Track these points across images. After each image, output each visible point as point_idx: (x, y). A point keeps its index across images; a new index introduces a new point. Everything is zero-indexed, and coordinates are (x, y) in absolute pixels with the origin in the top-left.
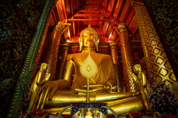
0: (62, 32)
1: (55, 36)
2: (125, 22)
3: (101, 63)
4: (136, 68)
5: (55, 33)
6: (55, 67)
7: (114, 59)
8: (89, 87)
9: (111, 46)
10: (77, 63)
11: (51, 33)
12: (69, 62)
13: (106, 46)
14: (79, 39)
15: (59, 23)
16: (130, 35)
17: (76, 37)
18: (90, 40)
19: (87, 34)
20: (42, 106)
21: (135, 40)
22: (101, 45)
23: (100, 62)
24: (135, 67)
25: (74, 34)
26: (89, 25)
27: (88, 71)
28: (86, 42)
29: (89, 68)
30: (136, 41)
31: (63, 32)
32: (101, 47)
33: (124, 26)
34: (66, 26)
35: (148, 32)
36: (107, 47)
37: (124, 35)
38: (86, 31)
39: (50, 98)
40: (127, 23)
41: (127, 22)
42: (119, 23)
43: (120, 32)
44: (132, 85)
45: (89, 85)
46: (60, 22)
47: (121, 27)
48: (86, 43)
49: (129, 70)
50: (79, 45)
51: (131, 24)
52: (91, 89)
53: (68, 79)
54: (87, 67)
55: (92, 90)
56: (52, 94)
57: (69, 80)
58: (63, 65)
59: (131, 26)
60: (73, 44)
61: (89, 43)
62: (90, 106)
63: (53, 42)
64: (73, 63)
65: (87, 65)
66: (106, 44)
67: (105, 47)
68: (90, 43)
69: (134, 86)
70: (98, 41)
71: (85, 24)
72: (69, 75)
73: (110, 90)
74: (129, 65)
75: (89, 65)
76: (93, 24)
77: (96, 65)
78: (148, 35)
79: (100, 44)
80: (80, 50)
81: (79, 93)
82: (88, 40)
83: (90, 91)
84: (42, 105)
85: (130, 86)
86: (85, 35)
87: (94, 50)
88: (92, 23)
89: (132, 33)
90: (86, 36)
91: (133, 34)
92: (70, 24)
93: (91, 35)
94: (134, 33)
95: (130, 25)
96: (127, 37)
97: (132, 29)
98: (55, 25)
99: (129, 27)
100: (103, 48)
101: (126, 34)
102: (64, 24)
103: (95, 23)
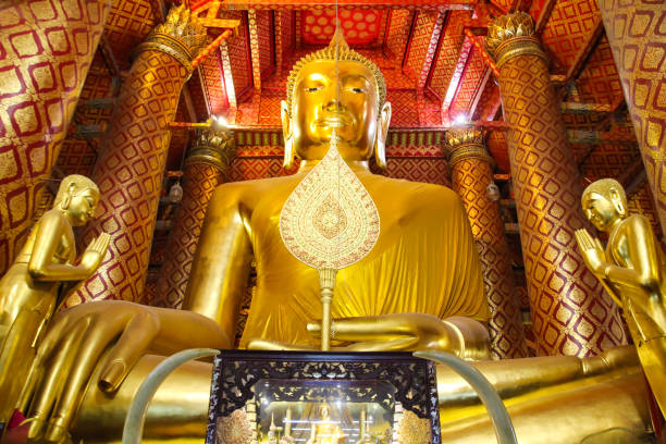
0: (190, 60)
1: (149, 77)
2: (527, 11)
3: (402, 221)
5: (155, 62)
6: (148, 244)
7: (473, 213)
9: (455, 145)
10: (267, 221)
11: (128, 68)
12: (224, 221)
13: (428, 149)
14: (284, 104)
15: (174, 17)
16: (555, 77)
17: (266, 102)
18: (340, 105)
20: (60, 422)
21: (584, 101)
22: (400, 142)
23: (397, 217)
24: (589, 194)
25: (258, 86)
26: (338, 38)
28: (316, 117)
29: (331, 219)
30: (589, 107)
31: (194, 62)
32: (403, 152)
33: (519, 30)
34: (213, 33)
35: (651, 14)
36: (433, 152)
37: (526, 73)
38: (320, 61)
39: (108, 380)
40: (537, 13)
41: (536, 6)
42: (491, 16)
43: (502, 61)
44: (572, 333)
45: (333, 321)
46: (179, 10)
47: (506, 37)
48: (321, 123)
49: (558, 250)
50: (281, 144)
51: (555, 14)
53: (216, 315)
54: (322, 212)
56: (120, 360)
57: (222, 318)
58: (193, 248)
59: (560, 30)
60: (249, 136)
61: (334, 122)
63: (141, 111)
64: (245, 230)
66: (430, 137)
67: (423, 152)
68: (343, 122)
69: (588, 339)
70: (386, 116)
71: (315, 36)
72: (224, 295)
74: (558, 224)
76: (358, 31)
78: (652, 28)
79: (396, 138)
82: (330, 104)
84: (57, 416)
85: (562, 337)
87: (363, 158)
88: (354, 28)
89: (568, 67)
90: (320, 84)
91: (572, 69)
92: (234, 24)
93: (344, 78)
94: (573, 63)
95: (551, 24)
96: (539, 85)
97: (565, 45)
98: (153, 27)
99: (547, 33)
100: (414, 158)
101: (536, 70)
102: (201, 20)
103: (366, 30)
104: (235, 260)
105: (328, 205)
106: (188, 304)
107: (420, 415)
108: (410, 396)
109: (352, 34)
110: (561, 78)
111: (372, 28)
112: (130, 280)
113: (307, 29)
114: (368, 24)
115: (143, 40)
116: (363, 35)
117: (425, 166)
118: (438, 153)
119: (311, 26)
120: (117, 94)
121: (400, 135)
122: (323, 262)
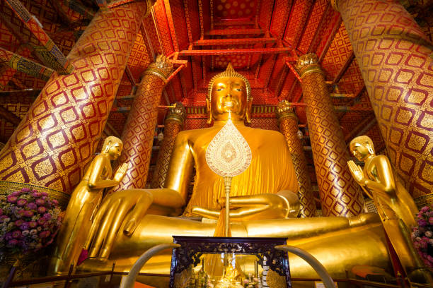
0: (166, 78)
1: (148, 86)
2: (315, 53)
4: (357, 145)
5: (150, 80)
6: (149, 159)
7: (289, 142)
8: (230, 203)
9: (281, 112)
10: (201, 148)
11: (140, 82)
12: (181, 148)
15: (158, 60)
16: (327, 82)
17: (199, 95)
18: (231, 96)
19: (225, 83)
20: (105, 251)
21: (341, 93)
22: (257, 111)
24: (354, 144)
27: (229, 160)
28: (221, 102)
29: (229, 153)
30: (344, 95)
31: (168, 79)
32: (258, 116)
33: (311, 62)
34: (175, 66)
35: (383, 54)
37: (314, 81)
38: (222, 77)
39: (128, 230)
40: (320, 54)
41: (319, 50)
42: (298, 56)
43: (303, 76)
44: (339, 201)
45: (231, 198)
46: (161, 56)
47: (305, 65)
48: (223, 105)
49: (332, 162)
51: (328, 54)
52: (235, 208)
54: (225, 149)
55: (238, 212)
56: (134, 219)
57: (182, 191)
58: (169, 158)
59: (330, 61)
61: (229, 104)
62: (232, 248)
63: (145, 101)
65: (223, 146)
67: (267, 115)
69: (347, 204)
71: (220, 66)
73: (285, 214)
74: (331, 150)
78: (384, 61)
79: (255, 109)
80: (209, 122)
81: (203, 219)
82: (227, 96)
83: (232, 214)
84: (104, 248)
85: (334, 202)
86: (220, 84)
87: (241, 120)
88: (237, 62)
89: (334, 77)
91: (335, 79)
92: (185, 62)
94: (336, 76)
95: (326, 58)
96: (320, 86)
97: (333, 68)
98: (150, 64)
99: (324, 63)
100: (263, 118)
101: (319, 79)
102: (171, 61)
103: (242, 63)
104: (187, 165)
105: (228, 146)
106: (166, 185)
107: (280, 274)
108: (274, 262)
109: (236, 65)
110: (330, 83)
111: (244, 62)
112: (141, 176)
113: (216, 63)
114: (243, 60)
115: (145, 70)
116: (240, 65)
117: (268, 121)
118: (273, 116)
119: (218, 61)
120: (135, 94)
121: (257, 108)
122: (226, 174)
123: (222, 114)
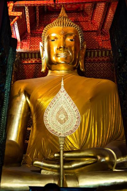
3: (91, 100)
8: (64, 156)
10: (37, 101)
12: (18, 98)
13: (103, 58)
14: (41, 44)
17: (33, 39)
18: (64, 48)
19: (58, 33)
22: (90, 55)
23: (89, 98)
25: (29, 32)
27: (61, 122)
28: (55, 53)
29: (62, 117)
32: (92, 60)
36: (105, 59)
38: (56, 27)
45: (64, 152)
48: (57, 55)
50: (40, 57)
52: (68, 161)
53: (16, 139)
54: (59, 113)
60: (26, 55)
61: (62, 55)
64: (27, 102)
65: (57, 110)
67: (101, 59)
75: (62, 109)
77: (76, 108)
80: (43, 70)
81: (42, 171)
82: (60, 48)
83: (66, 167)
86: (53, 35)
90: (56, 38)
92: (20, 14)
93: (65, 35)
100: (97, 62)
117: (102, 65)
118: (108, 60)
121: (91, 53)
122: (60, 134)
123: (56, 64)
